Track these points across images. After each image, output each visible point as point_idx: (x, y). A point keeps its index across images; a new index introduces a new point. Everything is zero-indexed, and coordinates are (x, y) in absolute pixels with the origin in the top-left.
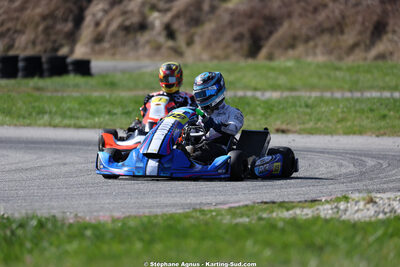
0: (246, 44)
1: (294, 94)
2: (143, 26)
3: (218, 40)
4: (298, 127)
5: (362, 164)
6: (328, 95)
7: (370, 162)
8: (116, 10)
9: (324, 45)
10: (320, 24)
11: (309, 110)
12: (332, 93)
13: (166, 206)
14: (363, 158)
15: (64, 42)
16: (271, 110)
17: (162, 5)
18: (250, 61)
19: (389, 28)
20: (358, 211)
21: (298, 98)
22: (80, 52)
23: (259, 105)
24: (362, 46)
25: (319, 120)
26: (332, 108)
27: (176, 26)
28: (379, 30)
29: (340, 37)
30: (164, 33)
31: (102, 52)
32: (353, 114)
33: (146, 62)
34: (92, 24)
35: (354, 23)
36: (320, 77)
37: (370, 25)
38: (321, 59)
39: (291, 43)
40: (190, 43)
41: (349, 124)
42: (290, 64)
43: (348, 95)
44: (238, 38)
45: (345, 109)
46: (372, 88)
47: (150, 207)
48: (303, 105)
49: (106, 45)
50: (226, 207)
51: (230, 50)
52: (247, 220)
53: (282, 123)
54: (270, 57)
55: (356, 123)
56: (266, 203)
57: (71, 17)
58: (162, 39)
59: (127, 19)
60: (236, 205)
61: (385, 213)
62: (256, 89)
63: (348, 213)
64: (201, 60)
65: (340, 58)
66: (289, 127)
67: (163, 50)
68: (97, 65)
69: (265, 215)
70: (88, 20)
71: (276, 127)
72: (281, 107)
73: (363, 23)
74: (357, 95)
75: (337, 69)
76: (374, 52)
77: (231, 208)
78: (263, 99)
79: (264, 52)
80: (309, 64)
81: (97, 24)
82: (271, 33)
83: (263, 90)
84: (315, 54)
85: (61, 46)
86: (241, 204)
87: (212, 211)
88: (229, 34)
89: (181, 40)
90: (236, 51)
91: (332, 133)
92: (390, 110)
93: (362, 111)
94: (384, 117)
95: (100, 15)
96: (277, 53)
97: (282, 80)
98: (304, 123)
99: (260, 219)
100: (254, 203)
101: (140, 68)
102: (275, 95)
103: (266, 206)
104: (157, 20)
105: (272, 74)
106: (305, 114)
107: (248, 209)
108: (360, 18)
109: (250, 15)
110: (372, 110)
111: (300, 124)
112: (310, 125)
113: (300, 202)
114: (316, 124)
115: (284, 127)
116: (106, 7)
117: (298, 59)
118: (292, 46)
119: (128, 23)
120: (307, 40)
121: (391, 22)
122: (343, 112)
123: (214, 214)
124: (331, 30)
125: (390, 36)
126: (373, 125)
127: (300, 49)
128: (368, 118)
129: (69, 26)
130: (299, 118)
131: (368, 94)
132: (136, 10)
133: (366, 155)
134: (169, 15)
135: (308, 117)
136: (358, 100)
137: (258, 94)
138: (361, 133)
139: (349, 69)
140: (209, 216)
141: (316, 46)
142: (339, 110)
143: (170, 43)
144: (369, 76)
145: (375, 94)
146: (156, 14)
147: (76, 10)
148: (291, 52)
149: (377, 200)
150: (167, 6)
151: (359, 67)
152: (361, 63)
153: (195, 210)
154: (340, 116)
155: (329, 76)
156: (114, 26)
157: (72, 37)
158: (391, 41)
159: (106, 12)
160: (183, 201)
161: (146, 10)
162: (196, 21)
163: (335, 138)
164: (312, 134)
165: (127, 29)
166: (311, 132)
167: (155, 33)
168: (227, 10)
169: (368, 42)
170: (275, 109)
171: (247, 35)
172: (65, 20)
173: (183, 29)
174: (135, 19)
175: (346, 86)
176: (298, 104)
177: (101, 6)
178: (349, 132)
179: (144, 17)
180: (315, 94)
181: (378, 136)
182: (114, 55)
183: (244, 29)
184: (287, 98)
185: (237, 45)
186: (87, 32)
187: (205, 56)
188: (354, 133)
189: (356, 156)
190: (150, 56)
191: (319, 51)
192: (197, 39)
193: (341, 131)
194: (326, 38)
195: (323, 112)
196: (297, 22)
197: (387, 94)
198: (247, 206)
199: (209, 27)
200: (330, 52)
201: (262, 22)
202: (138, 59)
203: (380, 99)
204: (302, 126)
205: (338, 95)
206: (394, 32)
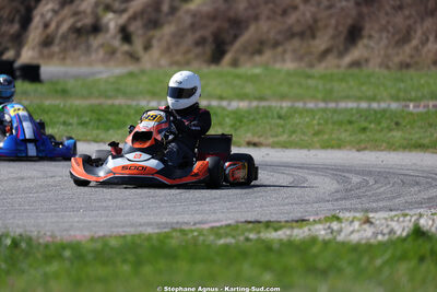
0: (209, 49)
1: (263, 104)
2: (96, 28)
3: (178, 45)
4: (271, 140)
5: (347, 181)
6: (300, 105)
7: (355, 179)
8: (67, 11)
9: (294, 51)
10: (290, 28)
11: (282, 122)
12: (305, 103)
13: (140, 225)
14: (347, 175)
15: (9, 45)
16: (241, 122)
17: (117, 5)
18: (213, 68)
19: (365, 33)
20: (354, 231)
21: (270, 108)
22: (27, 56)
23: (228, 116)
24: (335, 52)
25: (294, 132)
26: (307, 119)
27: (132, 28)
28: (354, 34)
29: (312, 42)
30: (119, 36)
31: (51, 56)
32: (330, 126)
33: (99, 68)
34: (41, 25)
35: (326, 26)
36: (291, 85)
37: (344, 29)
38: (290, 65)
39: (258, 48)
40: (147, 47)
41: (326, 137)
42: (257, 71)
43: (322, 105)
44: (200, 42)
45: (322, 122)
46: (347, 98)
47: (123, 227)
48: (276, 116)
49: (55, 48)
50: (206, 226)
51: (191, 55)
52: (233, 241)
53: (253, 135)
54: (235, 63)
55: (334, 136)
56: (250, 222)
57: (17, 18)
58: (117, 43)
59: (79, 21)
60: (218, 224)
61: (384, 235)
62: (221, 98)
63: (343, 234)
64: (160, 66)
65: (311, 66)
66: (262, 140)
67: (119, 55)
68: (47, 70)
69: (252, 236)
70: (37, 21)
71: (247, 140)
72: (251, 117)
73: (336, 28)
74: (332, 105)
75: (309, 77)
76: (347, 59)
77: (212, 228)
78: (230, 109)
79: (228, 58)
80: (279, 71)
81: (46, 26)
82: (236, 37)
83: (230, 99)
84: (284, 61)
85: (6, 49)
86: (224, 223)
87: (193, 231)
88: (190, 38)
89: (138, 44)
90: (197, 57)
91: (308, 146)
92: (370, 123)
93: (340, 123)
94: (364, 130)
95: (49, 15)
96: (243, 58)
97: (249, 89)
98: (277, 136)
99: (247, 239)
100: (237, 222)
101: (93, 74)
102: (243, 105)
103: (251, 225)
104: (112, 21)
105: (237, 82)
106: (278, 125)
107: (232, 229)
108: (333, 22)
109: (213, 17)
110: (350, 122)
111: (272, 136)
112: (284, 138)
113: (287, 222)
114: (290, 136)
115: (256, 140)
116: (57, 7)
117: (266, 66)
118: (259, 52)
119: (79, 25)
120: (276, 44)
121: (367, 26)
122: (319, 124)
123: (196, 234)
124: (302, 35)
125: (365, 41)
126: (352, 138)
127: (268, 54)
128: (346, 131)
129: (16, 27)
130: (271, 130)
131: (342, 105)
132: (89, 10)
133: (349, 171)
134: (125, 17)
135: (281, 129)
136: (335, 111)
137: (224, 103)
138: (339, 147)
139: (322, 77)
140: (190, 236)
141: (285, 52)
142: (315, 122)
143: (126, 47)
144: (344, 85)
145: (351, 105)
146: (110, 15)
147: (22, 9)
148: (257, 58)
149: (373, 220)
150: (123, 6)
151: (332, 75)
152: (335, 71)
153: (174, 230)
154: (316, 128)
155: (300, 85)
156: (65, 27)
157: (18, 40)
158: (366, 46)
159: (55, 12)
160: (158, 220)
161: (100, 10)
162: (154, 24)
163: (313, 152)
164: (286, 148)
165: (78, 32)
166: (285, 146)
167: (108, 36)
168: (188, 12)
169: (341, 47)
170: (245, 120)
171: (210, 40)
172: (12, 21)
173: (140, 32)
174: (88, 21)
175: (320, 96)
176: (270, 114)
177: (50, 6)
178: (326, 146)
179: (98, 19)
180: (286, 104)
181: (358, 150)
182: (64, 59)
183: (207, 33)
184: (257, 107)
185: (198, 50)
186: (35, 34)
187: (164, 62)
188: (332, 147)
189: (338, 172)
190: (103, 61)
191: (288, 56)
192: (155, 42)
193: (318, 145)
194: (296, 43)
195: (298, 124)
196: (264, 25)
197: (364, 105)
198: (229, 225)
199: (168, 30)
200: (301, 59)
201: (226, 25)
202: (90, 64)
203: (359, 111)
204: (276, 139)
205: (311, 105)
206: (370, 37)
